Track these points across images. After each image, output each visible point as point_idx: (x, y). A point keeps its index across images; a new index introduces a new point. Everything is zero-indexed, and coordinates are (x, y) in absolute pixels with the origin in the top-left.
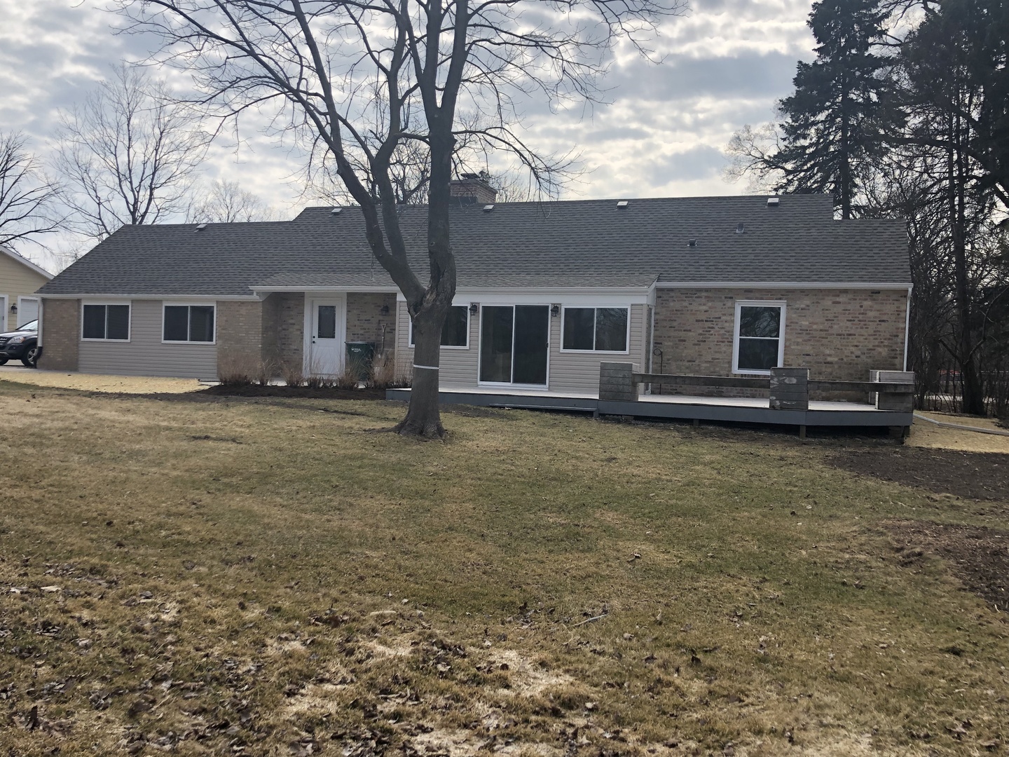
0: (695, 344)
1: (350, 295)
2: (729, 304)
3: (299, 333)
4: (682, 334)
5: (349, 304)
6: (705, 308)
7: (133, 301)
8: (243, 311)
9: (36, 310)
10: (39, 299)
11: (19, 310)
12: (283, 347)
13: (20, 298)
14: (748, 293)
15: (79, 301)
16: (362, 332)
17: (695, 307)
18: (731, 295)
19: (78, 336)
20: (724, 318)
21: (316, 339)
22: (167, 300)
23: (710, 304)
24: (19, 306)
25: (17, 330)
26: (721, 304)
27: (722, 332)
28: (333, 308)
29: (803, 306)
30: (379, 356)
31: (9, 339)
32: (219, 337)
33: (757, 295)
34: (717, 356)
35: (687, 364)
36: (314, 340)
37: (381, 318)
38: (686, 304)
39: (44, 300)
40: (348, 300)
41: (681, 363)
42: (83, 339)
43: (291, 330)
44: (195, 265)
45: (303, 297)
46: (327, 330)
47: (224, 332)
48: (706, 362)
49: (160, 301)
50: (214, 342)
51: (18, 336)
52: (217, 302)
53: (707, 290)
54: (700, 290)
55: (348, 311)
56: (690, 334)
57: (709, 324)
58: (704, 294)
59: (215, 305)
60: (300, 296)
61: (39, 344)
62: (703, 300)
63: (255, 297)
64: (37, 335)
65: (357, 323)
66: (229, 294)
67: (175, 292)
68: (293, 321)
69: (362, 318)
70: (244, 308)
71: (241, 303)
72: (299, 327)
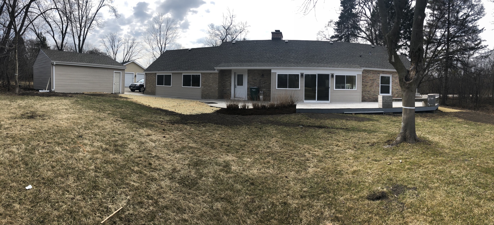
0: (370, 87)
2: (378, 75)
3: (229, 84)
4: (366, 84)
5: (248, 74)
6: (372, 76)
7: (172, 73)
8: (211, 76)
9: (143, 76)
10: (144, 73)
11: (137, 76)
12: (224, 88)
13: (137, 73)
14: (383, 72)
15: (156, 74)
16: (253, 83)
17: (369, 76)
18: (379, 72)
19: (155, 85)
20: (377, 79)
22: (184, 73)
23: (373, 75)
24: (137, 75)
25: (138, 82)
26: (376, 75)
27: (377, 83)
28: (242, 75)
29: (396, 76)
30: (261, 92)
31: (136, 85)
32: (202, 85)
33: (385, 73)
34: (376, 90)
35: (368, 92)
36: (235, 86)
37: (261, 78)
38: (367, 75)
39: (146, 74)
40: (248, 72)
41: (366, 92)
42: (157, 85)
43: (226, 83)
44: (191, 61)
45: (231, 71)
46: (240, 83)
47: (204, 83)
48: (373, 92)
49: (181, 73)
50: (200, 87)
51: (138, 84)
52: (201, 73)
53: (373, 71)
54: (371, 71)
55: (248, 76)
56: (368, 84)
57: (373, 81)
58: (372, 72)
60: (230, 71)
61: (145, 87)
62: (372, 74)
63: (216, 71)
64: (144, 84)
65: (251, 80)
66: (206, 70)
67: (186, 70)
68: (227, 80)
69: (253, 78)
70: (212, 75)
71: (211, 73)
72: (229, 82)
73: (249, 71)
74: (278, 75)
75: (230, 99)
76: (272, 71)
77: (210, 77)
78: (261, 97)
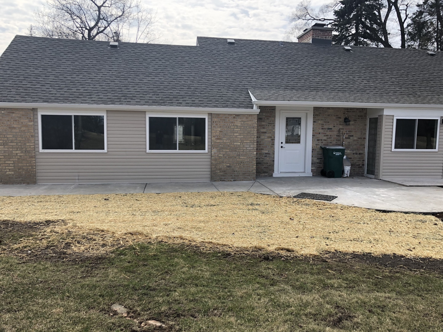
1: (316, 109)
3: (270, 140)
5: (315, 116)
7: (108, 111)
8: (238, 123)
15: (34, 110)
16: (325, 138)
21: (284, 145)
22: (152, 111)
28: (300, 118)
30: (344, 156)
36: (282, 145)
37: (341, 127)
40: (314, 113)
42: (42, 151)
43: (263, 137)
46: (293, 137)
47: (218, 141)
49: (144, 112)
50: (206, 151)
52: (210, 114)
59: (206, 117)
60: (272, 109)
63: (255, 110)
65: (321, 131)
66: (223, 107)
67: (159, 104)
68: (264, 130)
69: (325, 127)
70: (240, 120)
71: (237, 115)
72: (270, 135)
73: (317, 110)
74: (397, 120)
75: (272, 175)
76: (386, 112)
77: (236, 124)
78: (347, 169)
